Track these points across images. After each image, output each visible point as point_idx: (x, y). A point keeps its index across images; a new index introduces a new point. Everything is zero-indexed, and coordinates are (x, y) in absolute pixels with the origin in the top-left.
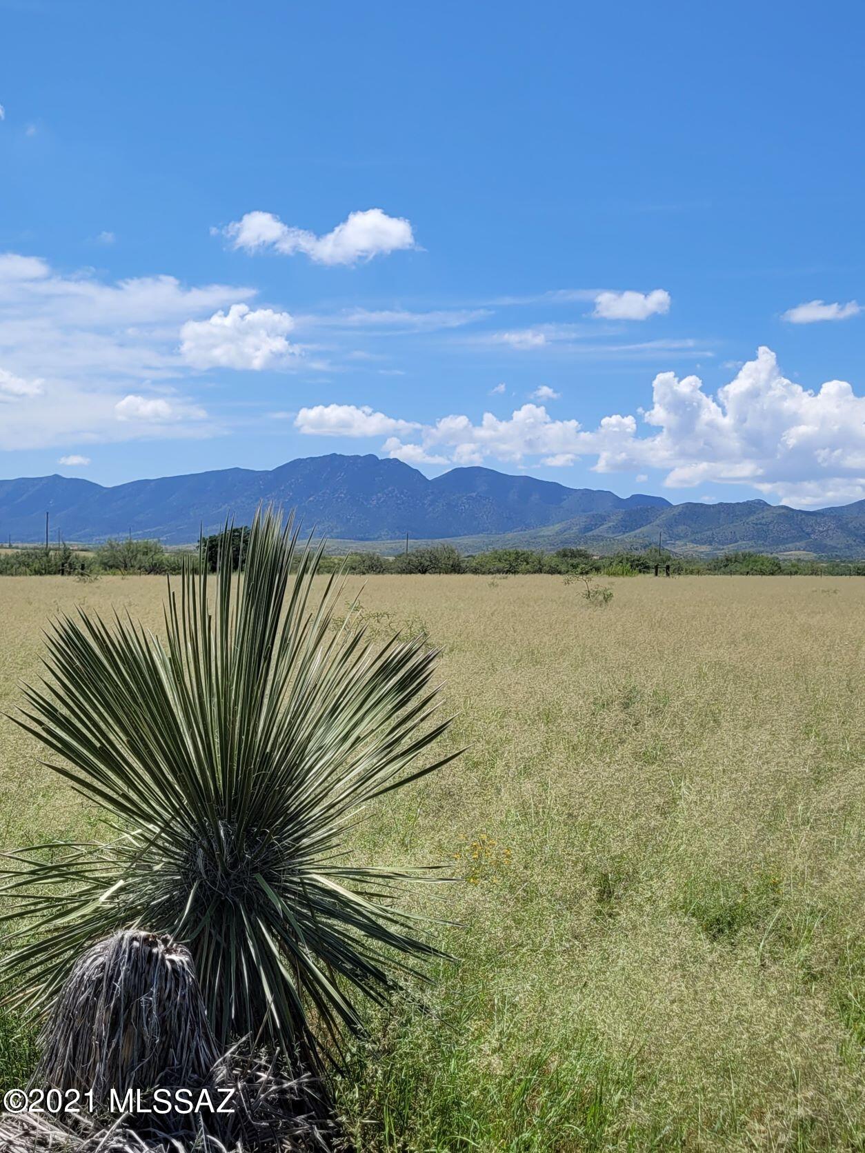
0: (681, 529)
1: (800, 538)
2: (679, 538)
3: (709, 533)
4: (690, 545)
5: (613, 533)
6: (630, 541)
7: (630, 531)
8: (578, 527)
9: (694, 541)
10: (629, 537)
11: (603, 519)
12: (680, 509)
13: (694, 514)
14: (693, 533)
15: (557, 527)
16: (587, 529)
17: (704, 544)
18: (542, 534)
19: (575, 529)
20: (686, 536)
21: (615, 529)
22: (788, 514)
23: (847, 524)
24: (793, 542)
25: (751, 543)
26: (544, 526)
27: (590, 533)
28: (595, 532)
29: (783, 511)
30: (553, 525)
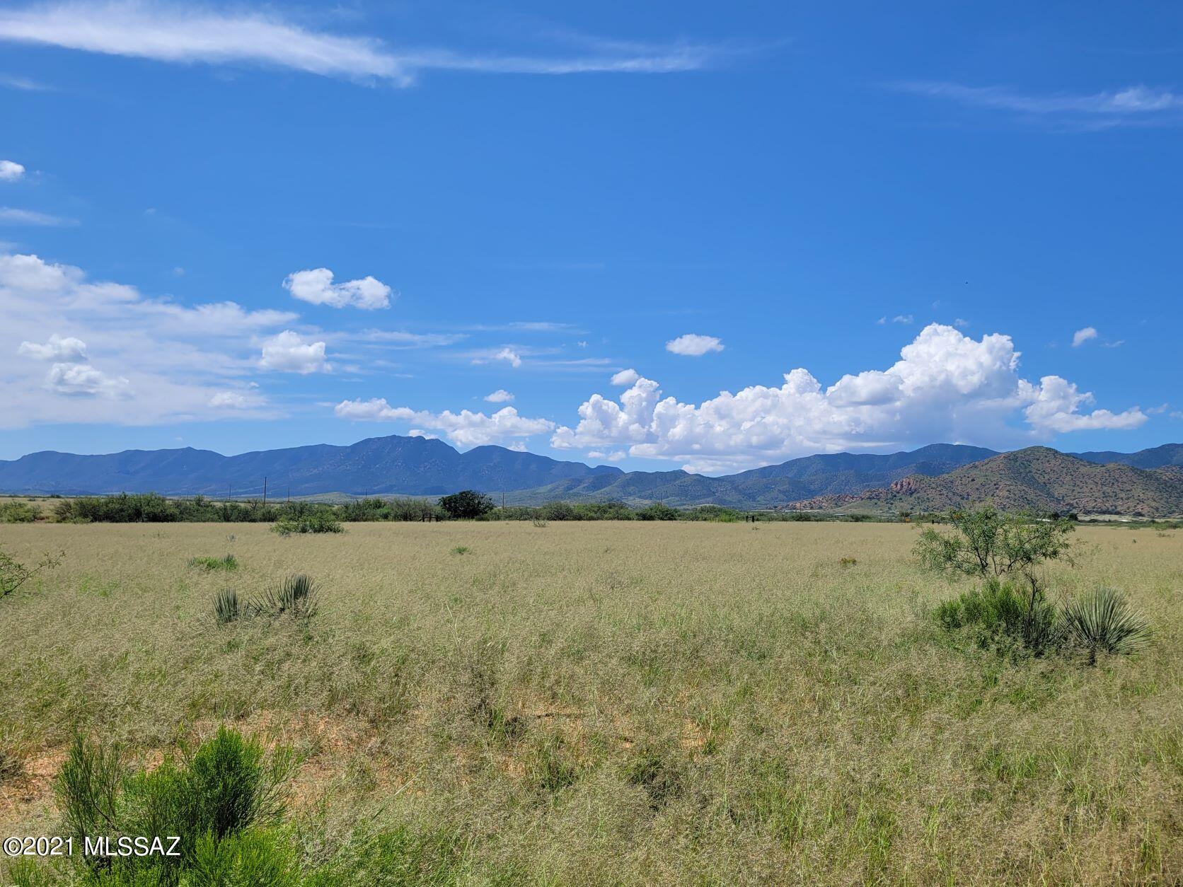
0: (631, 489)
1: (708, 496)
2: (630, 494)
3: (650, 492)
4: (638, 500)
5: (587, 491)
6: (598, 497)
7: (598, 490)
8: (563, 487)
9: (640, 497)
10: (598, 494)
11: (580, 482)
12: (631, 476)
13: (641, 480)
14: (639, 491)
15: (549, 487)
16: (570, 488)
17: (647, 499)
18: (539, 491)
19: (561, 488)
20: (635, 494)
21: (588, 488)
22: (700, 480)
23: (738, 486)
24: (704, 498)
25: (677, 499)
26: (540, 486)
27: (571, 492)
28: (575, 490)
29: (697, 477)
30: (546, 485)
